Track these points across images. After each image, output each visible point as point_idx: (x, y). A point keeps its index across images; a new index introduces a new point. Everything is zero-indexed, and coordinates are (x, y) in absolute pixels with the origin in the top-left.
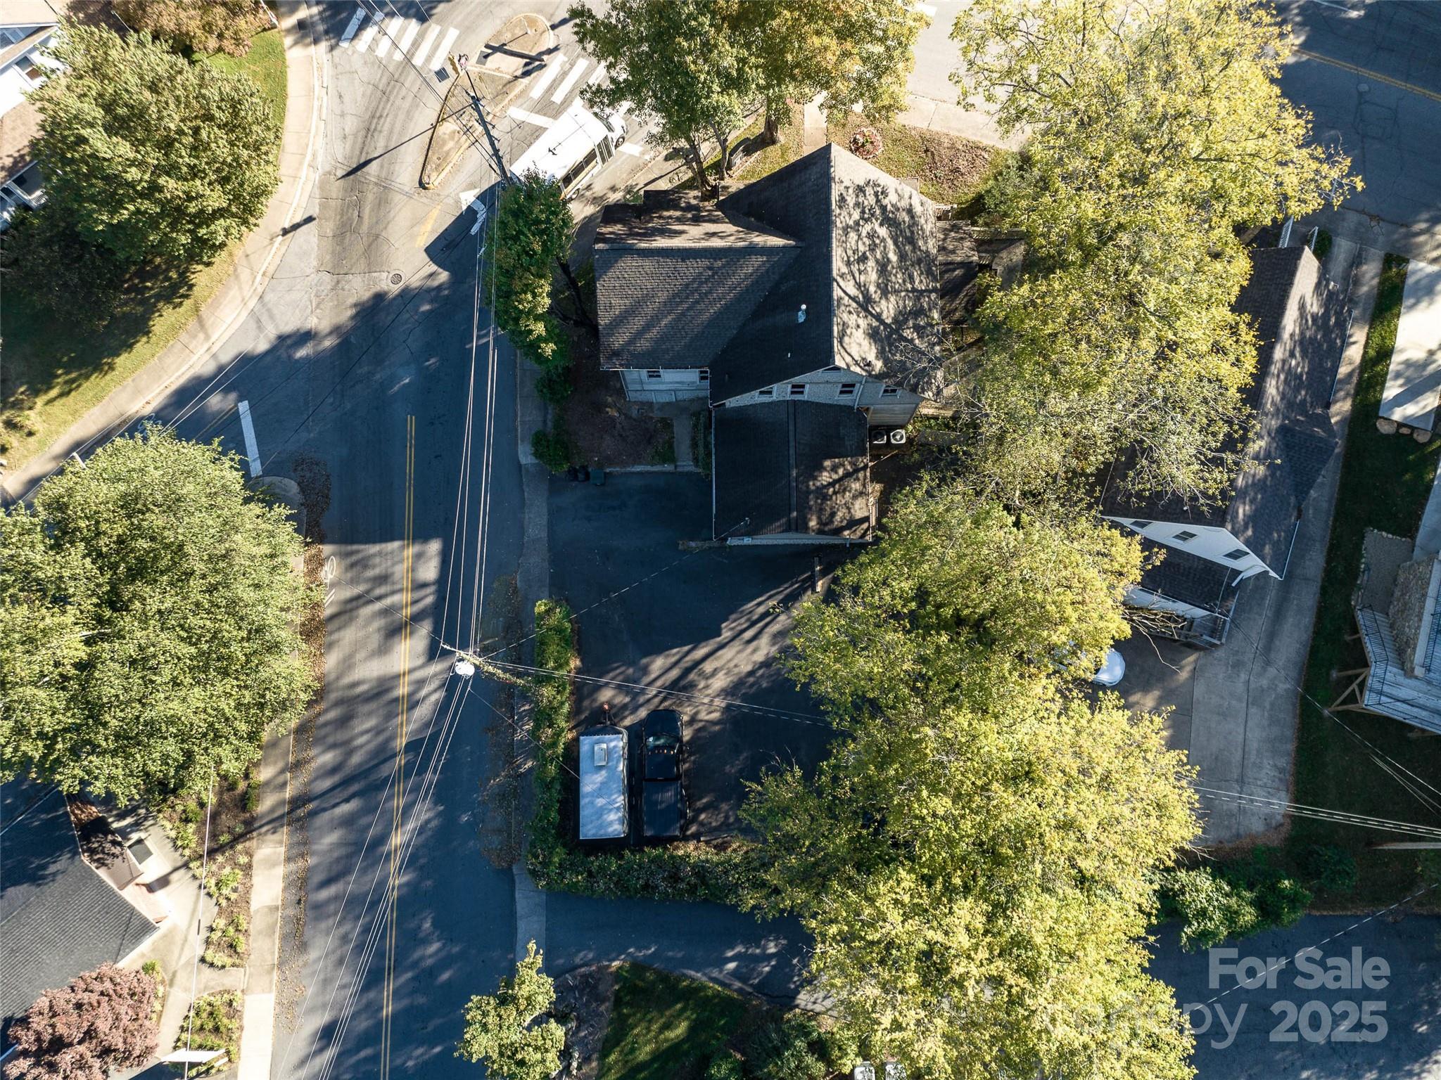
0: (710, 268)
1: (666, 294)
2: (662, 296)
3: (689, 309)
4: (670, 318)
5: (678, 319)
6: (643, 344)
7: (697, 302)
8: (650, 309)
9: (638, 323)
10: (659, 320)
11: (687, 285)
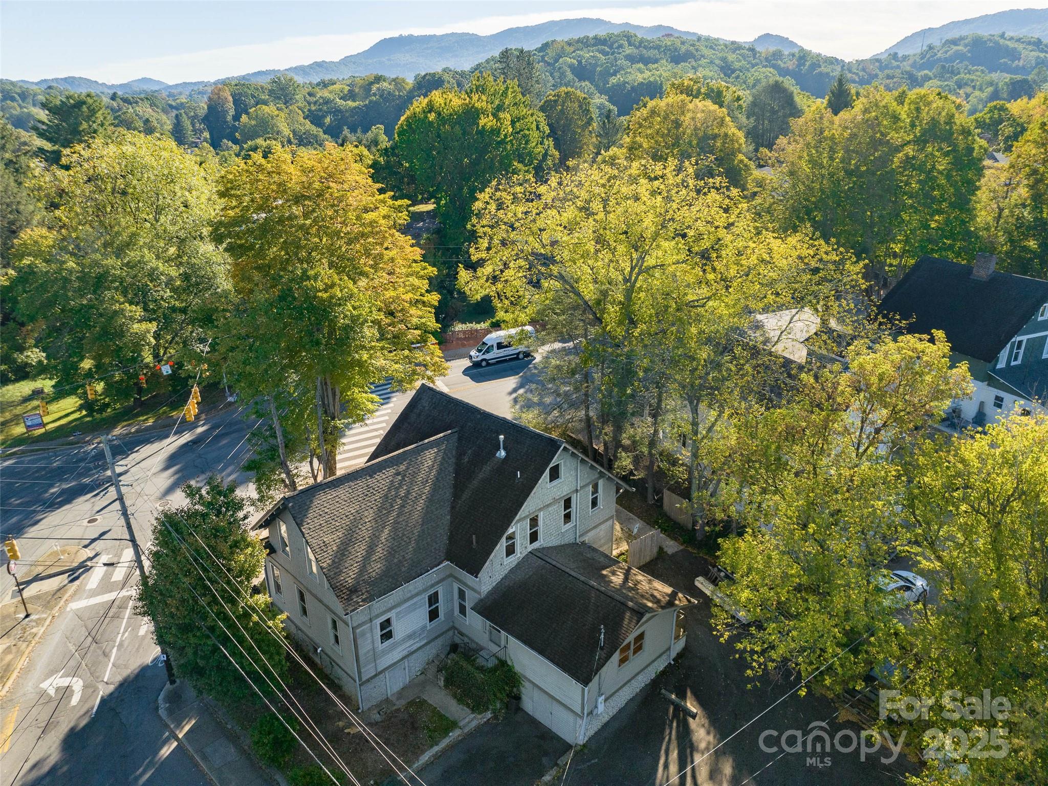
0: (398, 474)
1: (371, 511)
2: (369, 515)
3: (398, 516)
4: (386, 531)
5: (395, 529)
6: (376, 568)
7: (403, 506)
8: (365, 532)
9: (360, 550)
10: (378, 537)
11: (386, 496)
